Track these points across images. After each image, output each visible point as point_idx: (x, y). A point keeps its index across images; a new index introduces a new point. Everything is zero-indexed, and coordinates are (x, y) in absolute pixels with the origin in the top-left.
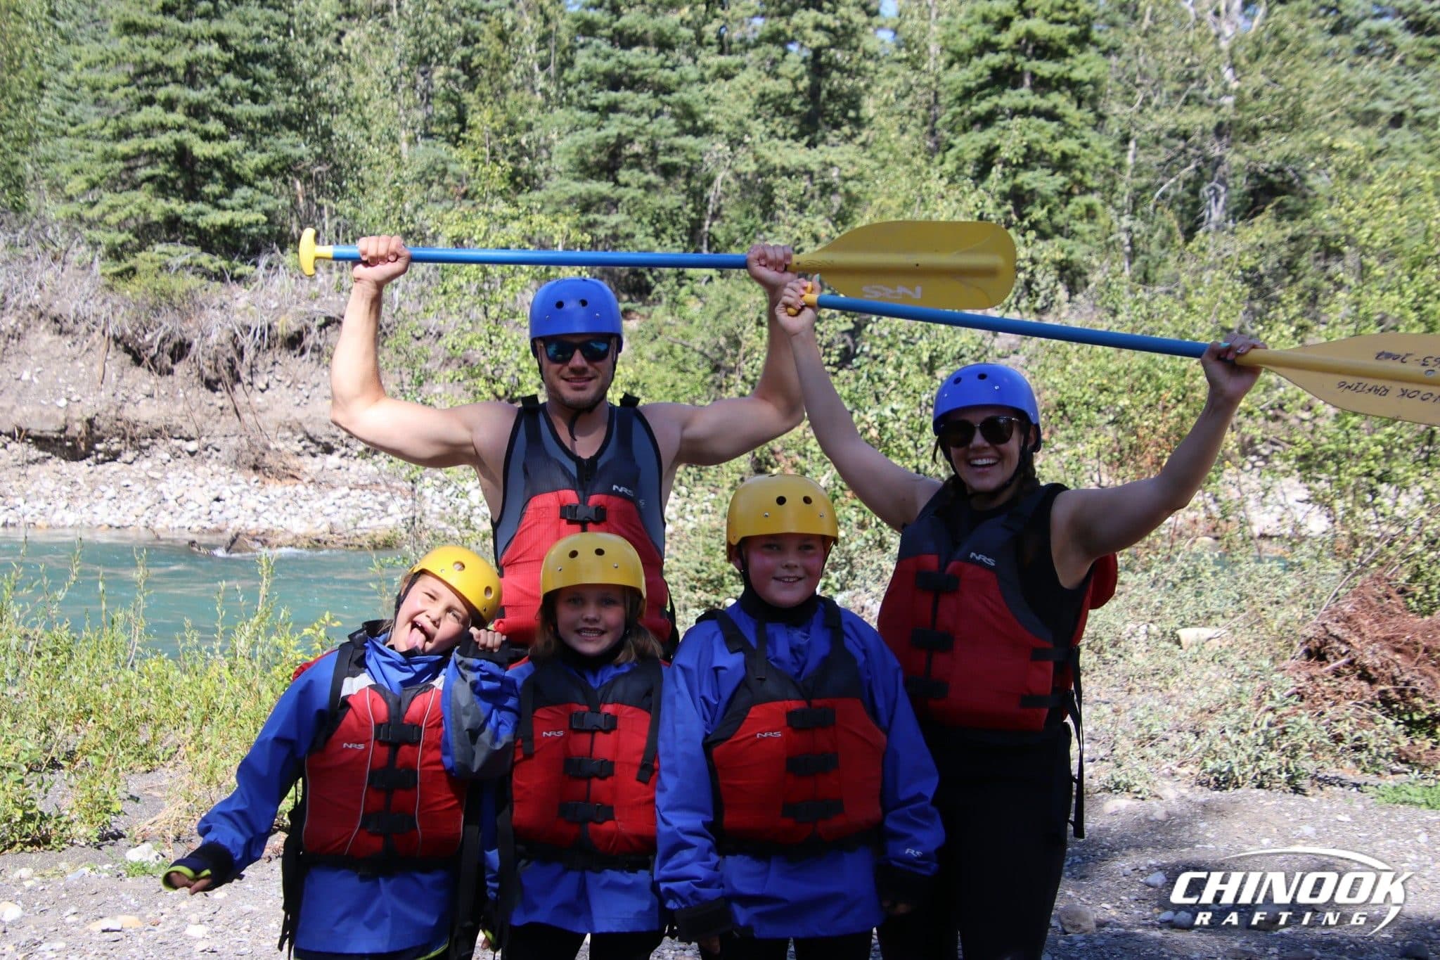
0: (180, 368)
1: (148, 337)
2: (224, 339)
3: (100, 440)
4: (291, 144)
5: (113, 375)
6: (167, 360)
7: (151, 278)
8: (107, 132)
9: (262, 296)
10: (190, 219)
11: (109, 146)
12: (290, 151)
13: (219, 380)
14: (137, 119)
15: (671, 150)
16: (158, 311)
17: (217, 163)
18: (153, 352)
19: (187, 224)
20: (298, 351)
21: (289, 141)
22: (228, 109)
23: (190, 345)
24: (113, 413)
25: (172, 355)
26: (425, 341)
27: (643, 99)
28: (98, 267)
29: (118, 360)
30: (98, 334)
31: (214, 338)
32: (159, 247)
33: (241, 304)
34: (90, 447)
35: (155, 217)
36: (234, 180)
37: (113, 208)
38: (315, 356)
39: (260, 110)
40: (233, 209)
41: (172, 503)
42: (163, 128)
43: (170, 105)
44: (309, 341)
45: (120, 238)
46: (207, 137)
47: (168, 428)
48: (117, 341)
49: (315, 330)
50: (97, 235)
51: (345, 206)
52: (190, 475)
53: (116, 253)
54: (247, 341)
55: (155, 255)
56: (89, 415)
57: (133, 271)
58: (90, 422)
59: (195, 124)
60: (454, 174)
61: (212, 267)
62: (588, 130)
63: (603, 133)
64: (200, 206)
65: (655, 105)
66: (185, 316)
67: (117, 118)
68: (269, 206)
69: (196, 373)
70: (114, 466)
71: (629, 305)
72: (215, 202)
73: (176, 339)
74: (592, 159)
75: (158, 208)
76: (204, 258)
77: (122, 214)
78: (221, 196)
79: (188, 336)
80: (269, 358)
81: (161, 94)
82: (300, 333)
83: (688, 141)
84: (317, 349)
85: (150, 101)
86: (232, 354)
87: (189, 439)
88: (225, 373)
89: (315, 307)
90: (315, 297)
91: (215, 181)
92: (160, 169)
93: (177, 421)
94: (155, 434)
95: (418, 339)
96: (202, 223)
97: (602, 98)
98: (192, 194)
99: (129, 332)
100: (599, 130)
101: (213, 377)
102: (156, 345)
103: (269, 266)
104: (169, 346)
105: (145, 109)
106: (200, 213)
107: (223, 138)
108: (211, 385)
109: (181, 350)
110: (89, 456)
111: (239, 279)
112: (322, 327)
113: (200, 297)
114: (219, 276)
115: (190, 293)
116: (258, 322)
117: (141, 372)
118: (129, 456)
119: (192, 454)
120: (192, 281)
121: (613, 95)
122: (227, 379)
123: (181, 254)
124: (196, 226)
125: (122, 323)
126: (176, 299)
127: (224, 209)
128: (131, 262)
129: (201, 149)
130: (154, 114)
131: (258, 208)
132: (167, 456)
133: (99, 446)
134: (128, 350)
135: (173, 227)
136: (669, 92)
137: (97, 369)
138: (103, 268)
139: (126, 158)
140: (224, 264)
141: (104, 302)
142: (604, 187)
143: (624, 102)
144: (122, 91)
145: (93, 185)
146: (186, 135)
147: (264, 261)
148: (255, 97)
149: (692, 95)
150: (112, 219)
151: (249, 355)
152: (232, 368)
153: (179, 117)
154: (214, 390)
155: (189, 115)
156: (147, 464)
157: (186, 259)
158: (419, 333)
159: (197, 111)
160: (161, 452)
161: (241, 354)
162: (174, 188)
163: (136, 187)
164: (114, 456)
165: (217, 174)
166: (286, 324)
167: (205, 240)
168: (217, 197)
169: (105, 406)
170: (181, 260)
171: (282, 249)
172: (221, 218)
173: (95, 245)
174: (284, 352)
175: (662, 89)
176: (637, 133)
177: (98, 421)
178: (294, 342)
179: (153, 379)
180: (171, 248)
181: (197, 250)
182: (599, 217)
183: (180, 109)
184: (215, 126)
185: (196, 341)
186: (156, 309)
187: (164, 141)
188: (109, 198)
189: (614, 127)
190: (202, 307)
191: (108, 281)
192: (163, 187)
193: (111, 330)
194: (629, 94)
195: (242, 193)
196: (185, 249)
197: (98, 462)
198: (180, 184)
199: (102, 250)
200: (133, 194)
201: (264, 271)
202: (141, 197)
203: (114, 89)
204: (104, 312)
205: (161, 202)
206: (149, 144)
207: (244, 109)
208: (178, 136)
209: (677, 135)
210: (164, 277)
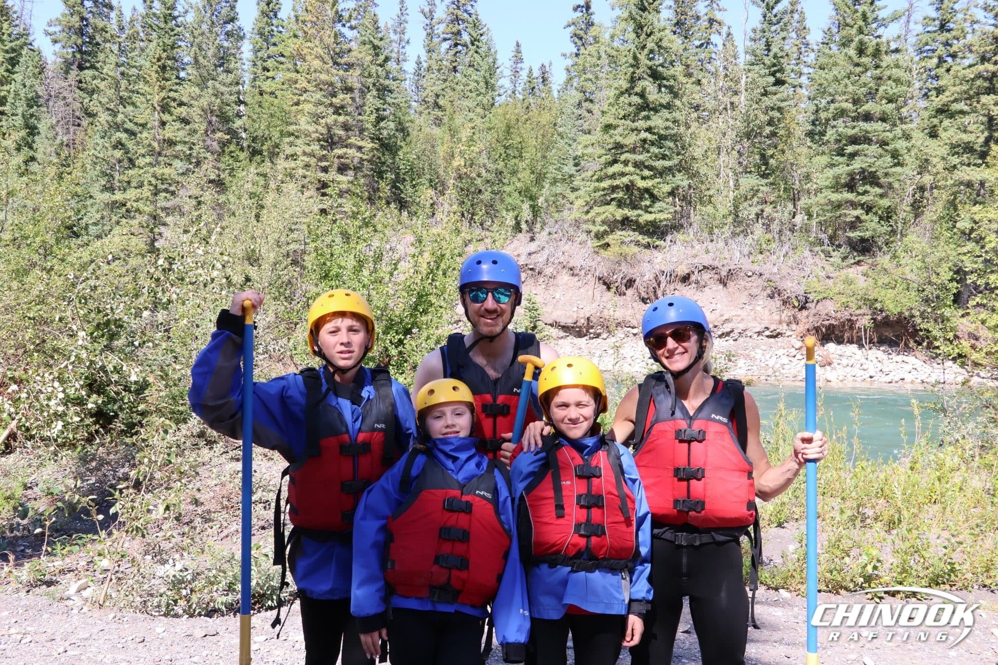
0: (629, 292)
1: (615, 277)
2: (652, 277)
3: (592, 327)
4: (681, 180)
5: (598, 294)
6: (624, 288)
7: (617, 249)
8: (596, 177)
9: (668, 256)
10: (634, 218)
11: (597, 184)
12: (680, 183)
13: (648, 298)
14: (611, 170)
15: (886, 175)
16: (620, 265)
17: (647, 190)
18: (616, 284)
19: (632, 221)
20: (687, 283)
21: (680, 178)
22: (653, 164)
23: (635, 281)
24: (598, 314)
25: (626, 285)
26: (753, 278)
27: (873, 149)
28: (589, 243)
29: (600, 289)
30: (590, 276)
31: (646, 278)
32: (619, 233)
33: (659, 259)
34: (587, 331)
35: (619, 218)
36: (654, 198)
37: (598, 214)
38: (695, 286)
39: (667, 163)
40: (655, 212)
41: (629, 360)
42: (623, 174)
43: (626, 163)
44: (693, 278)
45: (602, 229)
46: (643, 178)
47: (624, 321)
48: (600, 279)
49: (696, 273)
50: (591, 227)
51: (709, 209)
52: (635, 345)
53: (599, 236)
54: (662, 279)
55: (618, 237)
56: (588, 316)
57: (608, 245)
58: (588, 319)
59: (638, 171)
60: (763, 192)
61: (644, 242)
62: (841, 166)
63: (851, 167)
64: (640, 212)
65: (880, 150)
66: (632, 266)
67: (602, 170)
68: (672, 210)
69: (637, 294)
70: (599, 340)
71: (861, 258)
72: (646, 210)
73: (627, 278)
74: (843, 181)
75: (619, 214)
76: (640, 238)
77: (603, 217)
78: (650, 206)
79: (634, 277)
80: (672, 287)
81: (623, 157)
82: (689, 274)
83: (898, 169)
84: (697, 282)
85: (615, 161)
86: (655, 285)
87: (633, 328)
88: (652, 294)
89: (696, 261)
90: (695, 256)
91: (646, 199)
92: (620, 195)
93: (628, 318)
94: (618, 325)
95: (749, 277)
96: (641, 220)
97: (850, 149)
98: (635, 207)
99: (606, 274)
100: (848, 165)
101: (646, 297)
102: (619, 280)
103: (671, 241)
104: (625, 281)
105: (616, 165)
106: (639, 215)
107: (651, 178)
108: (644, 301)
109: (630, 283)
110: (586, 335)
111: (656, 247)
112: (700, 271)
113: (639, 257)
114: (648, 246)
115: (635, 255)
116: (667, 269)
117: (610, 294)
118: (604, 335)
119: (635, 335)
120: (636, 249)
121: (857, 147)
122: (653, 297)
123: (630, 235)
124: (637, 222)
125: (603, 270)
126: (629, 258)
127: (651, 213)
128: (607, 240)
129: (641, 184)
130: (617, 168)
131: (666, 212)
132: (623, 336)
133: (591, 331)
134: (605, 283)
135: (625, 223)
136: (888, 144)
137: (590, 293)
138: (592, 243)
139: (604, 189)
140: (649, 240)
141: (593, 260)
142: (851, 196)
143: (863, 150)
144: (605, 157)
145: (587, 203)
146: (635, 177)
147: (669, 238)
148: (664, 157)
149: (901, 145)
150: (599, 220)
151: (663, 285)
152: (655, 292)
153: (630, 168)
154: (646, 303)
155: (634, 167)
156: (613, 339)
157: (633, 238)
158: (750, 274)
159: (638, 165)
160: (620, 333)
161: (659, 285)
162: (625, 204)
163: (608, 204)
164: (598, 336)
165: (647, 196)
166: (682, 270)
167: (640, 228)
168: (646, 206)
169: (595, 311)
170: (629, 239)
171: (678, 232)
172: (650, 217)
173: (589, 232)
174: (680, 284)
175: (883, 143)
176: (870, 166)
177: (592, 319)
178: (685, 279)
179: (617, 298)
180: (623, 233)
181: (637, 233)
182: (847, 212)
183: (630, 164)
184: (646, 173)
185: (638, 280)
186: (619, 263)
187: (625, 180)
188: (596, 209)
189: (857, 164)
190: (639, 262)
191: (596, 249)
192: (620, 204)
193: (597, 274)
194: (866, 146)
195: (658, 205)
196: (631, 233)
197: (591, 338)
198: (628, 202)
199: (593, 234)
200: (607, 207)
201: (669, 243)
202: (612, 208)
203: (600, 157)
204: (594, 264)
205: (620, 210)
206: (617, 182)
207: (659, 164)
208: (631, 178)
209: (891, 167)
210: (624, 247)
